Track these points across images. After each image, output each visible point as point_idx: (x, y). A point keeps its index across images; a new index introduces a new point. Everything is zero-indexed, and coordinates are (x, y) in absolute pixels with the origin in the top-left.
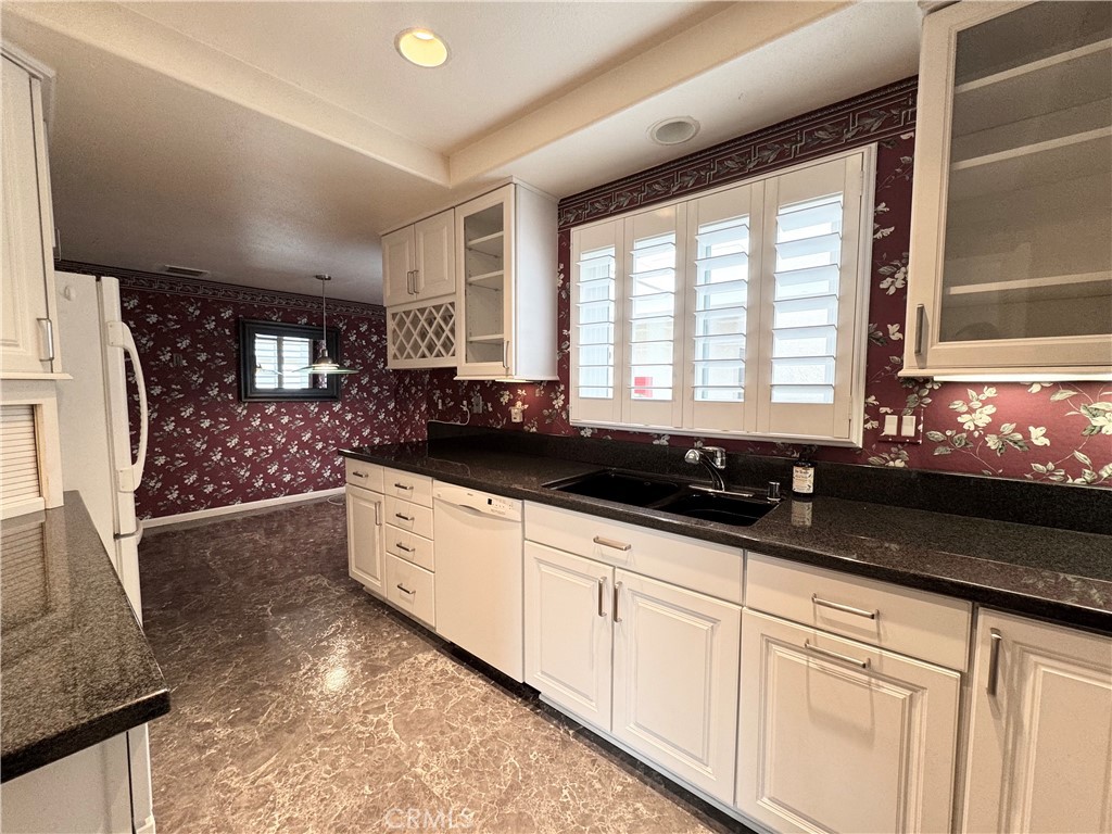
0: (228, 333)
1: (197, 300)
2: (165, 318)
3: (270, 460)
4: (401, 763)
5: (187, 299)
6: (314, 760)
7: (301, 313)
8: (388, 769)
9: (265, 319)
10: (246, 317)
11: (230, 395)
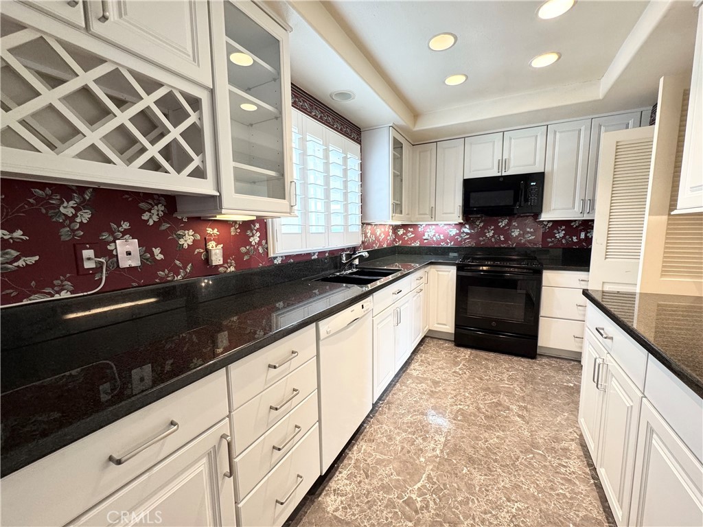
4: (439, 463)
6: (474, 519)
8: (448, 468)
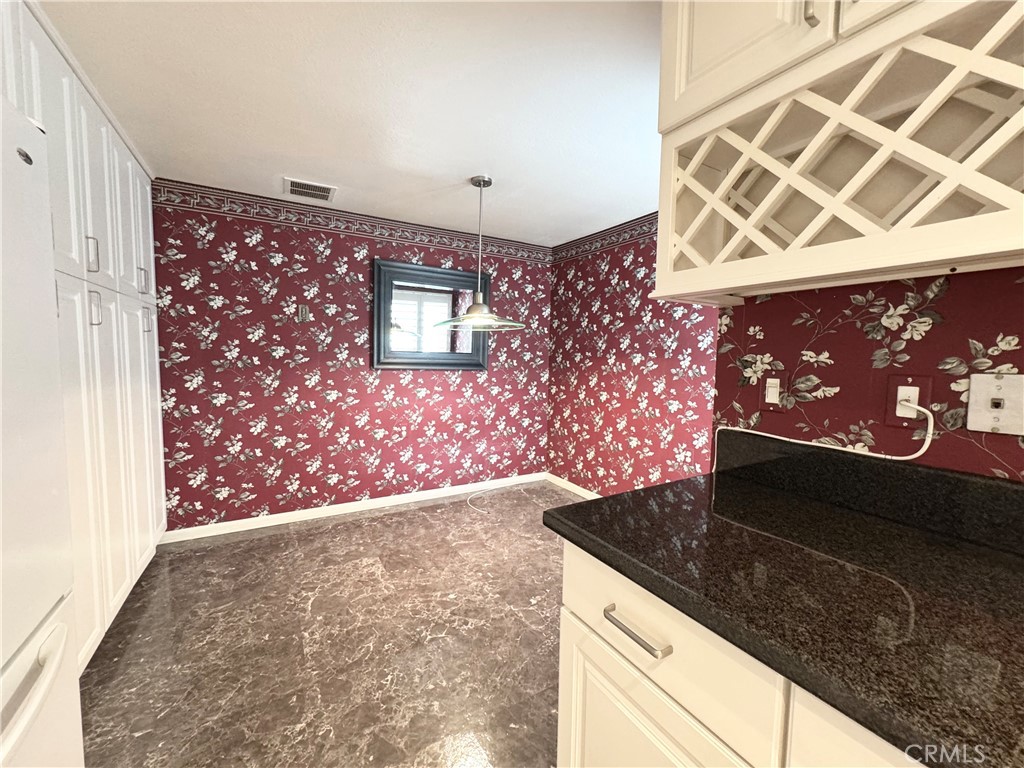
0: (361, 280)
1: (329, 235)
2: (291, 258)
3: (403, 445)
5: (316, 234)
7: (445, 254)
9: (405, 262)
10: (382, 258)
11: (361, 360)
